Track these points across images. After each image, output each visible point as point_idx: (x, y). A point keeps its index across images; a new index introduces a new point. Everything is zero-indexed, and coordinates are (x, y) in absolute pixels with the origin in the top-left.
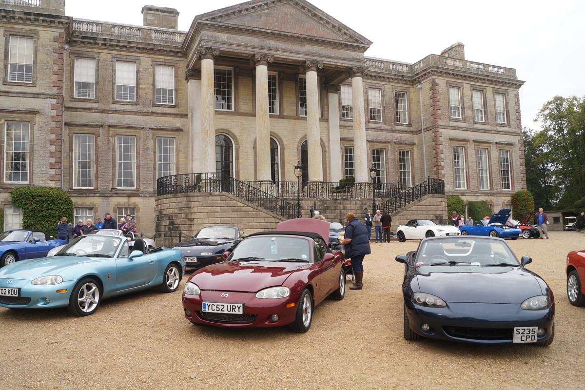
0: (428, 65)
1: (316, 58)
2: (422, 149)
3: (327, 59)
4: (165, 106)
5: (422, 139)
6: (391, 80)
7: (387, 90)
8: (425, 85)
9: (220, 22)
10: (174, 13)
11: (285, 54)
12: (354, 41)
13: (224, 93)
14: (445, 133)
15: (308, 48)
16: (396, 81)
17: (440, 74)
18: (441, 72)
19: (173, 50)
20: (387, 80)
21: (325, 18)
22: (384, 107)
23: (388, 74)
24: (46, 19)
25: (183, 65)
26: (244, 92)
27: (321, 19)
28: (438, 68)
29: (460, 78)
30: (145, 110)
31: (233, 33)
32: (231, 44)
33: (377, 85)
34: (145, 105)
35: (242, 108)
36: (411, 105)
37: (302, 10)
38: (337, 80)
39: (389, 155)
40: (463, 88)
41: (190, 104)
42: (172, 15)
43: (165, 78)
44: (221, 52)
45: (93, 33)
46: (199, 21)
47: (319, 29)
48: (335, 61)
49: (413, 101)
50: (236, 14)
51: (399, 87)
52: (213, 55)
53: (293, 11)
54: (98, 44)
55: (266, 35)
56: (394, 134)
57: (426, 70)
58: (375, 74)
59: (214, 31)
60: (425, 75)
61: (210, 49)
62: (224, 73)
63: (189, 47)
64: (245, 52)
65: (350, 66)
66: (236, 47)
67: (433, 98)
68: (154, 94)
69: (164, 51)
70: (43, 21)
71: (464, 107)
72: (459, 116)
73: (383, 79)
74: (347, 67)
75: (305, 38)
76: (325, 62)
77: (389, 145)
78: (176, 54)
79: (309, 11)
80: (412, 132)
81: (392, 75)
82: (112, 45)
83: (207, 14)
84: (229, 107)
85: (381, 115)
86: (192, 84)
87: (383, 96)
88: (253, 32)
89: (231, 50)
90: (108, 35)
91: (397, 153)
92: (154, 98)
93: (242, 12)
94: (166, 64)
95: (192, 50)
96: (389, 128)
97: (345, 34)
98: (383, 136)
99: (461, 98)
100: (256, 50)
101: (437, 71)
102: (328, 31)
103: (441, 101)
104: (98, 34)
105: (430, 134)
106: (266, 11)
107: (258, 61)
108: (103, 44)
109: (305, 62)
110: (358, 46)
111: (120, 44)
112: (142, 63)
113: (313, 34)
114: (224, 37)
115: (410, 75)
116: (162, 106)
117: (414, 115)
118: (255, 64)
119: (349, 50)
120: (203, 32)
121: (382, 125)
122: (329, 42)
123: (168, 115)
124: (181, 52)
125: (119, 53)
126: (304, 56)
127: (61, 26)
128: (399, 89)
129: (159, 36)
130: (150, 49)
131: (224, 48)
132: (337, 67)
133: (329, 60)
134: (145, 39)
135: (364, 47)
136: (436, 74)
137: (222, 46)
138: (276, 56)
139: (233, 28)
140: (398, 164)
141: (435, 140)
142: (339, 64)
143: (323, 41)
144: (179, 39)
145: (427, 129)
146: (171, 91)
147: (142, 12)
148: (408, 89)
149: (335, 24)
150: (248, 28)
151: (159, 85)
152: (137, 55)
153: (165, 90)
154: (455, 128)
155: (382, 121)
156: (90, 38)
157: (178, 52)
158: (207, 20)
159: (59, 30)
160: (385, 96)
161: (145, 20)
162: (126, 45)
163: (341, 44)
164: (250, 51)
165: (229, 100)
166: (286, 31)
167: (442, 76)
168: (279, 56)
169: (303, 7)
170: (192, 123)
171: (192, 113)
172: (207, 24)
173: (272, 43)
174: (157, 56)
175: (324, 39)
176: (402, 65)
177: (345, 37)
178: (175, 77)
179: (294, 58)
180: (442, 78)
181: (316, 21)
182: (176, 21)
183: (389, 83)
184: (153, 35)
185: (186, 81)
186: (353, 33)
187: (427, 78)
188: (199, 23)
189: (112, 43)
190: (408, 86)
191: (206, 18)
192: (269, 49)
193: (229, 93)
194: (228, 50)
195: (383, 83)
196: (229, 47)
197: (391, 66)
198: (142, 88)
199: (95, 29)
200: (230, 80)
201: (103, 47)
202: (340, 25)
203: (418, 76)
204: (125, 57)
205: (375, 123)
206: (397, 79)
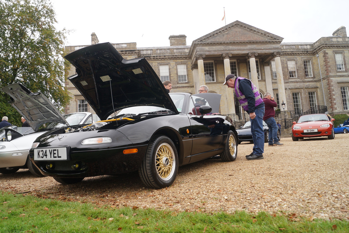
0: (321, 43)
1: (254, 51)
2: (322, 90)
3: (259, 51)
4: (183, 83)
5: (322, 85)
6: (301, 55)
7: (298, 60)
8: (321, 54)
9: (204, 42)
10: (184, 37)
11: (237, 51)
12: (274, 39)
13: (210, 74)
14: (334, 80)
15: (249, 46)
16: (303, 54)
17: (328, 48)
18: (329, 46)
19: (185, 56)
20: (298, 55)
21: (256, 30)
22: (297, 70)
23: (298, 52)
24: (130, 52)
25: (190, 63)
26: (219, 72)
27: (255, 31)
28: (326, 44)
29: (342, 47)
30: (174, 86)
31: (211, 46)
32: (210, 51)
33: (292, 58)
34: (174, 84)
35: (220, 80)
36: (314, 66)
37: (244, 28)
38: (268, 59)
39: (303, 95)
40: (344, 53)
41: (194, 81)
42: (183, 38)
43: (182, 70)
44: (206, 55)
45: (149, 54)
46: (195, 43)
47: (254, 36)
48: (264, 51)
49: (315, 64)
50: (212, 36)
51: (305, 58)
52: (203, 57)
53: (240, 30)
54: (151, 59)
55: (227, 44)
56: (305, 83)
57: (319, 46)
58: (290, 53)
59: (202, 46)
60: (320, 49)
61: (201, 55)
62: (209, 64)
63: (191, 54)
64: (218, 54)
65: (272, 52)
66: (213, 52)
67: (325, 61)
68: (178, 78)
69: (180, 57)
70: (128, 53)
71: (346, 64)
72: (343, 69)
73: (295, 55)
74: (271, 53)
75: (247, 42)
76: (258, 52)
77: (302, 89)
78: (186, 58)
79: (248, 28)
80: (316, 81)
81: (301, 51)
82: (157, 59)
83: (198, 39)
84: (213, 80)
85: (296, 74)
86: (195, 71)
87: (296, 64)
88: (221, 44)
89: (211, 54)
90: (155, 54)
91: (307, 94)
92: (178, 80)
93: (215, 35)
94: (182, 64)
95: (193, 55)
96: (301, 81)
97: (268, 36)
98: (298, 85)
99: (343, 59)
100: (223, 52)
101: (326, 46)
102: (259, 36)
103: (330, 62)
104: (151, 54)
105: (325, 81)
106: (226, 33)
107: (225, 57)
108: (153, 59)
109: (248, 54)
110: (276, 42)
111: (161, 57)
112: (171, 65)
113: (252, 39)
114: (207, 48)
115: (312, 50)
116: (182, 83)
117: (316, 72)
118: (223, 58)
119: (271, 44)
120: (197, 48)
121: (297, 79)
122: (260, 42)
123: (184, 87)
124: (188, 57)
125: (161, 61)
126: (247, 51)
127: (136, 54)
128: (305, 59)
129: (178, 51)
130: (174, 58)
131: (207, 53)
132: (266, 53)
133: (261, 51)
134: (171, 53)
135: (279, 41)
136: (326, 48)
137: (206, 52)
138: (233, 53)
139: (211, 44)
140: (308, 100)
141: (329, 84)
142: (266, 52)
143: (257, 42)
144: (187, 51)
145: (324, 79)
146: (185, 76)
147: (169, 39)
148: (312, 58)
149: (262, 32)
150: (218, 42)
151: (179, 74)
152: (169, 61)
153: (182, 76)
154: (341, 76)
155: (297, 77)
156: (148, 57)
157: (187, 57)
158: (198, 42)
159: (135, 56)
160: (298, 64)
161: (171, 42)
162: (163, 57)
163: (266, 42)
164: (220, 53)
165: (213, 77)
166: (237, 40)
167: (330, 48)
168: (234, 53)
169: (245, 27)
170: (196, 90)
171: (196, 85)
172: (198, 44)
173: (231, 47)
174: (177, 61)
175: (257, 41)
176: (306, 45)
177: (268, 38)
178: (187, 69)
179: (243, 53)
180: (330, 49)
181: (253, 33)
182: (185, 41)
183: (300, 56)
184: (175, 51)
185: (192, 70)
186: (272, 35)
187: (321, 50)
188: (195, 44)
189: (157, 58)
190: (311, 56)
191: (198, 41)
192: (229, 50)
193: (213, 73)
194: (209, 54)
195: (296, 57)
196: (210, 52)
197: (300, 47)
198: (172, 76)
199: (149, 52)
200: (212, 67)
201: (154, 60)
202: (265, 32)
203: (316, 50)
204: (163, 63)
205: (293, 79)
206: (304, 53)
